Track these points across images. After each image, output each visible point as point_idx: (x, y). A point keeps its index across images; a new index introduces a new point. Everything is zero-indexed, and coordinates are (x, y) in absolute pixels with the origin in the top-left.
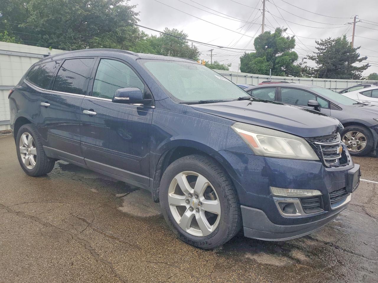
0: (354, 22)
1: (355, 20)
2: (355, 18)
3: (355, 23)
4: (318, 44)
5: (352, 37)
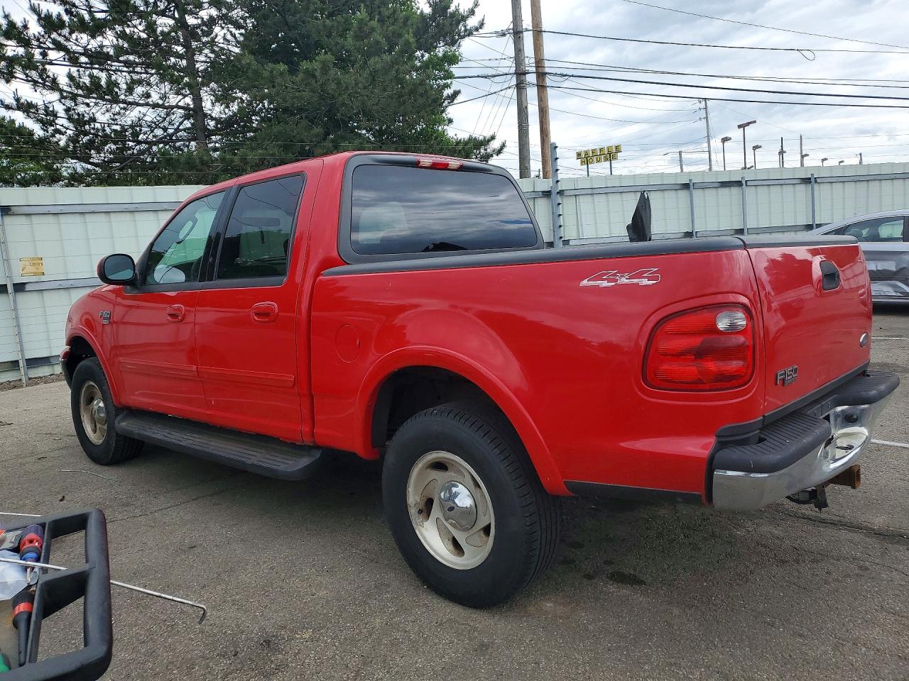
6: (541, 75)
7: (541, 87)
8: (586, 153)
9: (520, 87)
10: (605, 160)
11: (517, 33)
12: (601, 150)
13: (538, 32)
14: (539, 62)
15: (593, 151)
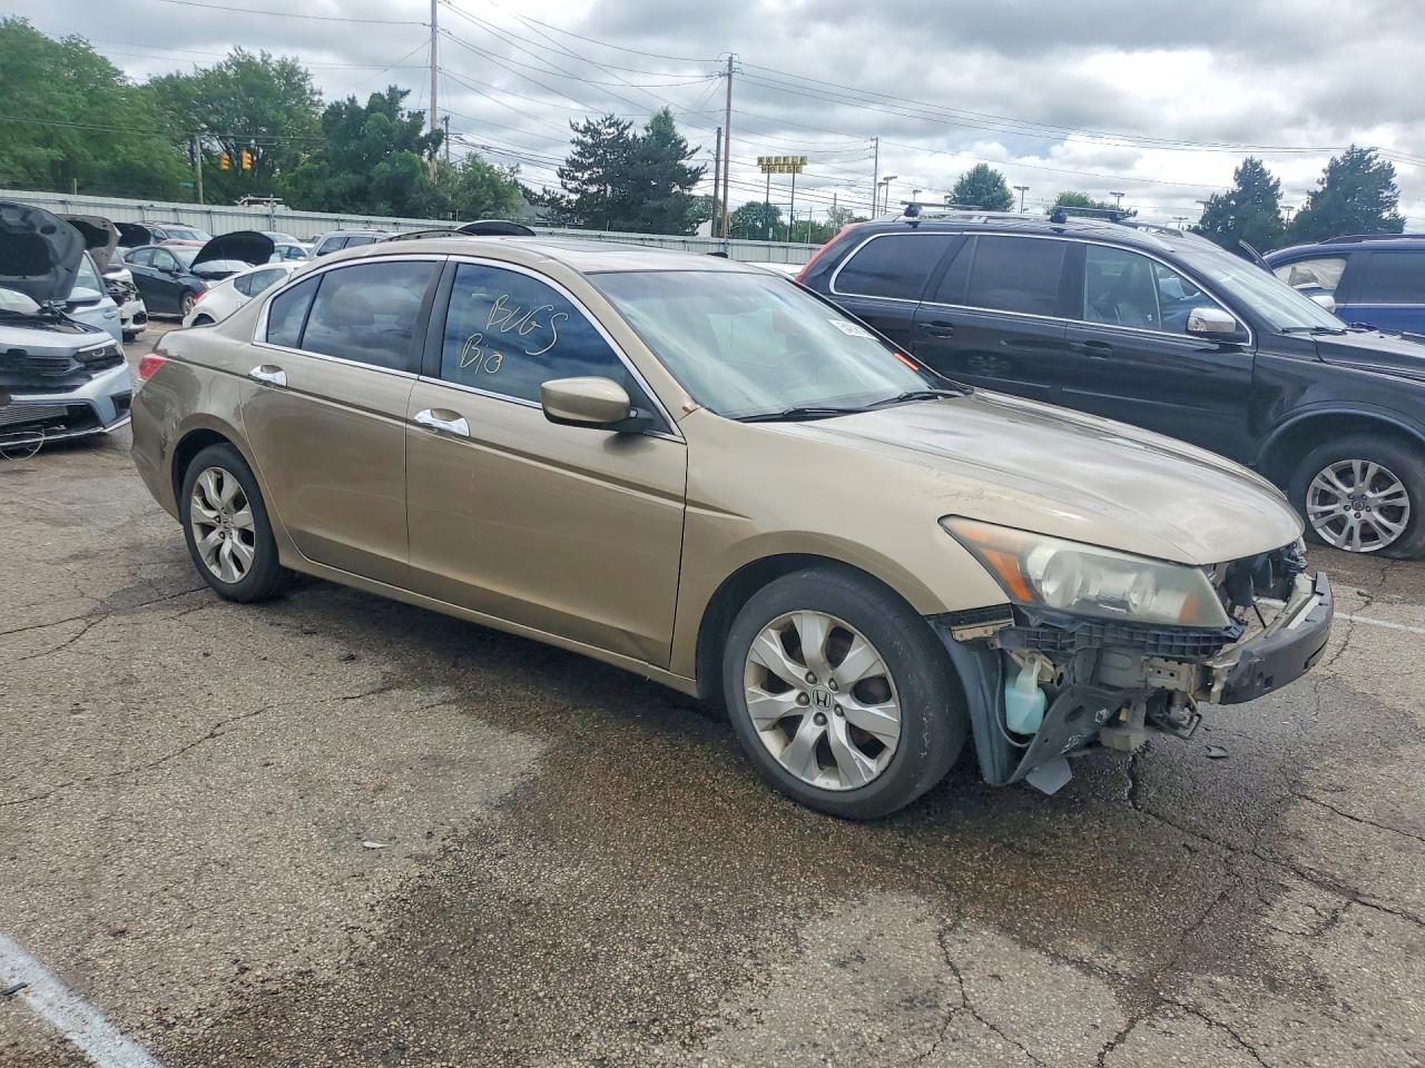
0: (727, 71)
1: (730, 65)
2: (731, 59)
3: (730, 76)
4: (577, 130)
5: (725, 112)
6: (726, 181)
7: (726, 186)
8: (769, 159)
9: (716, 186)
10: (788, 172)
11: (718, 161)
12: (785, 159)
13: (727, 162)
14: (726, 175)
15: (777, 159)
